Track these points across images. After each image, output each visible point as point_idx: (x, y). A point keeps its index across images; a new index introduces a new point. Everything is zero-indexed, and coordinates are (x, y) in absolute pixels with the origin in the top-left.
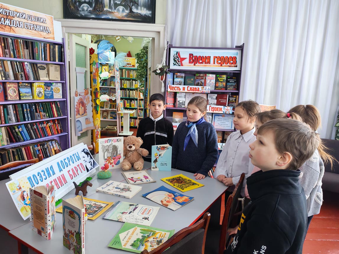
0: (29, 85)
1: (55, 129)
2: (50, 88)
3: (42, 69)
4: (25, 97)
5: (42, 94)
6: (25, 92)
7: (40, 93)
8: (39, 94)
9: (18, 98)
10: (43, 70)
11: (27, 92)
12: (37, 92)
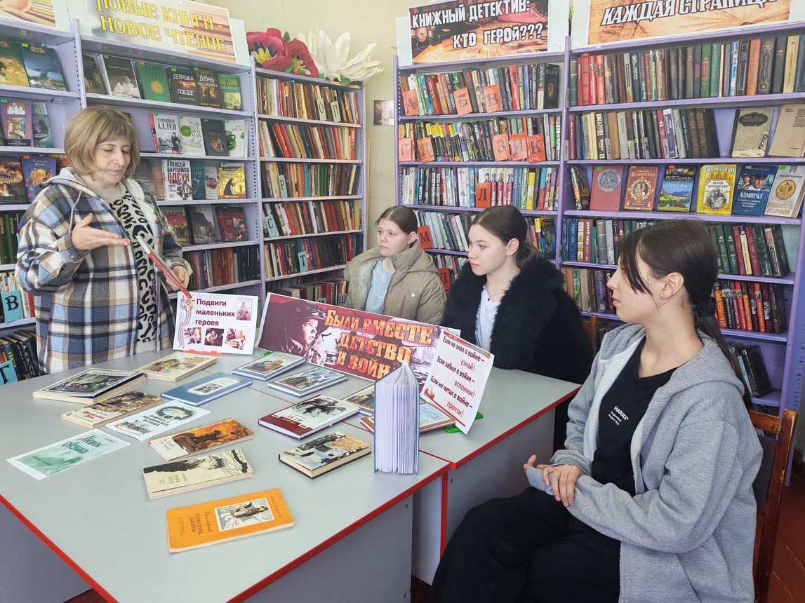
0: (691, 173)
1: (748, 313)
2: (762, 182)
3: (752, 124)
4: (668, 206)
5: (725, 200)
6: (675, 190)
7: (718, 194)
8: (712, 199)
9: (649, 205)
10: (755, 127)
11: (680, 191)
12: (706, 194)
